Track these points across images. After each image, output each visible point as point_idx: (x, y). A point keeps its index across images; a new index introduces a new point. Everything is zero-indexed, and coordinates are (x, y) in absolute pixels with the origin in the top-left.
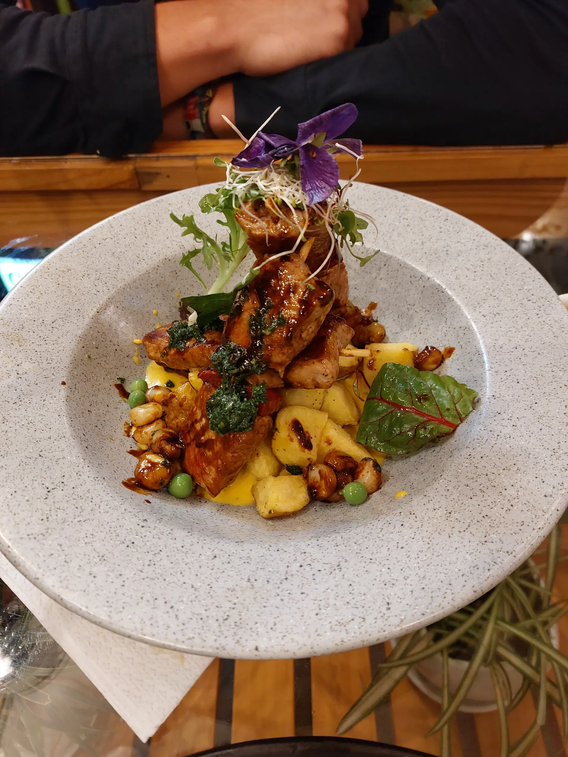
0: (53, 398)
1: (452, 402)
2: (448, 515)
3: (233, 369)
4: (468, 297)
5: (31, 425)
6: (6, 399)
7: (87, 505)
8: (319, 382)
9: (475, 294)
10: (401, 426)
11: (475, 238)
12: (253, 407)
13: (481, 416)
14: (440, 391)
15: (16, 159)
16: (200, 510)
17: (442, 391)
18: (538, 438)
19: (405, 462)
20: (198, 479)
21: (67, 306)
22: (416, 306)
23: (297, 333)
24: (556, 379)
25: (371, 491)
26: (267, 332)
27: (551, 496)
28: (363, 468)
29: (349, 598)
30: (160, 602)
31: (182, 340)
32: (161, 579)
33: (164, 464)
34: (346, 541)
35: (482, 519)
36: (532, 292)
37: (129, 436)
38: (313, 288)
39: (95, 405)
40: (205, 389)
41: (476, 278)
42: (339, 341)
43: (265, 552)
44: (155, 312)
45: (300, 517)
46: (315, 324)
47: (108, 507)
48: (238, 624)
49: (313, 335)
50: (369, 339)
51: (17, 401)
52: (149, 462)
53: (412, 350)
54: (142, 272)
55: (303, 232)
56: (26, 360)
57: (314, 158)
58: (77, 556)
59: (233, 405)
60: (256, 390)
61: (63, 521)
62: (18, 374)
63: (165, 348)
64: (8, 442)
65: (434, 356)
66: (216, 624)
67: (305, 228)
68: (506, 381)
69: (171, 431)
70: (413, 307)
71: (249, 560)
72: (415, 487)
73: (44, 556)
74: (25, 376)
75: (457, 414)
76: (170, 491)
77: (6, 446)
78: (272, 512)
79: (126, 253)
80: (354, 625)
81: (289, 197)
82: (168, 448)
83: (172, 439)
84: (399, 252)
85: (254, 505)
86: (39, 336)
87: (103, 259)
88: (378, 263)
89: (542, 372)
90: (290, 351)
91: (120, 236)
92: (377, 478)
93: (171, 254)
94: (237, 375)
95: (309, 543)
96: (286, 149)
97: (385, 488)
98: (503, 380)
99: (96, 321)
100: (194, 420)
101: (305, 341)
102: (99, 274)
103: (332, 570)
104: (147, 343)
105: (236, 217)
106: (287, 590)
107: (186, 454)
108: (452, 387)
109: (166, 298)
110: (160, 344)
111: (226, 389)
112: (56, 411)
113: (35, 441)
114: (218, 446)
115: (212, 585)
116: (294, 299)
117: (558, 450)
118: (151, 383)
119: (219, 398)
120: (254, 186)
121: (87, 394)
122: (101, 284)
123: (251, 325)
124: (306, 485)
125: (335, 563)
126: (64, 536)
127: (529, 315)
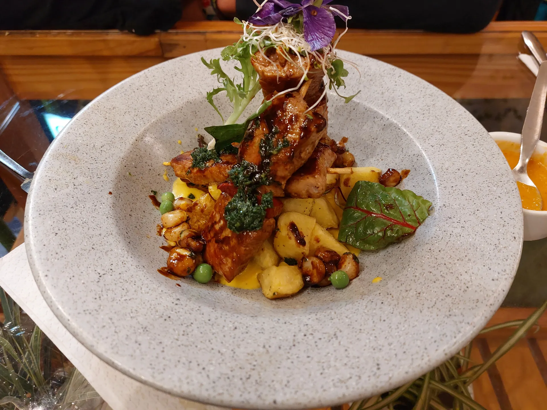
0: (103, 204)
1: (412, 210)
2: (418, 295)
3: (246, 181)
4: (419, 132)
5: (85, 224)
6: (65, 204)
7: (131, 287)
8: (312, 193)
9: (424, 130)
10: (373, 228)
11: (422, 89)
12: (263, 211)
13: (436, 220)
14: (402, 202)
15: (69, 32)
16: (218, 293)
17: (404, 201)
18: (482, 237)
19: (376, 256)
20: (217, 268)
21: (113, 135)
22: (378, 139)
23: (297, 154)
24: (492, 192)
25: (351, 278)
26: (275, 152)
27: (497, 280)
28: (345, 261)
29: (345, 361)
30: (194, 364)
31: (203, 162)
32: (194, 346)
33: (191, 256)
34: (338, 316)
35: (445, 297)
36: (467, 129)
37: (161, 235)
38: (311, 117)
39: (135, 211)
40: (223, 198)
41: (424, 119)
42: (326, 162)
43: (276, 325)
44: (179, 142)
45: (297, 298)
46: (312, 146)
47: (148, 289)
48: (258, 382)
49: (309, 155)
50: (343, 164)
51: (74, 206)
52: (179, 254)
53: (378, 172)
54: (171, 112)
55: (306, 72)
56: (81, 175)
57: (315, 16)
58: (124, 328)
59: (247, 209)
60: (266, 197)
61: (112, 300)
62: (74, 185)
63: (189, 168)
64: (66, 237)
65: (395, 176)
66: (240, 382)
67: (307, 70)
68: (453, 194)
69: (194, 231)
70: (376, 141)
71: (263, 331)
72: (387, 274)
73: (98, 328)
74: (80, 187)
75: (416, 219)
76: (194, 277)
77: (65, 240)
78: (276, 294)
79: (158, 96)
80: (352, 383)
81: (295, 46)
82: (193, 244)
83: (196, 237)
84: (365, 99)
85: (260, 288)
86: (91, 157)
87: (140, 100)
88: (348, 107)
89: (480, 188)
90: (291, 167)
91: (153, 84)
92: (356, 268)
93: (192, 99)
94: (249, 186)
95: (309, 317)
96: (292, 9)
97: (362, 275)
98: (450, 193)
99: (135, 147)
100: (214, 222)
101: (303, 160)
102: (137, 112)
103: (330, 338)
104: (175, 164)
105: (252, 62)
106: (296, 354)
107: (207, 249)
108: (411, 199)
109: (188, 132)
110: (185, 165)
111: (241, 197)
112: (105, 214)
113: (89, 237)
114: (234, 242)
115: (235, 351)
116: (297, 126)
117: (499, 245)
118: (177, 196)
119: (235, 204)
120: (267, 38)
121: (128, 202)
122: (138, 119)
123: (261, 147)
124: (301, 274)
125: (332, 333)
126: (113, 311)
127: (467, 145)
